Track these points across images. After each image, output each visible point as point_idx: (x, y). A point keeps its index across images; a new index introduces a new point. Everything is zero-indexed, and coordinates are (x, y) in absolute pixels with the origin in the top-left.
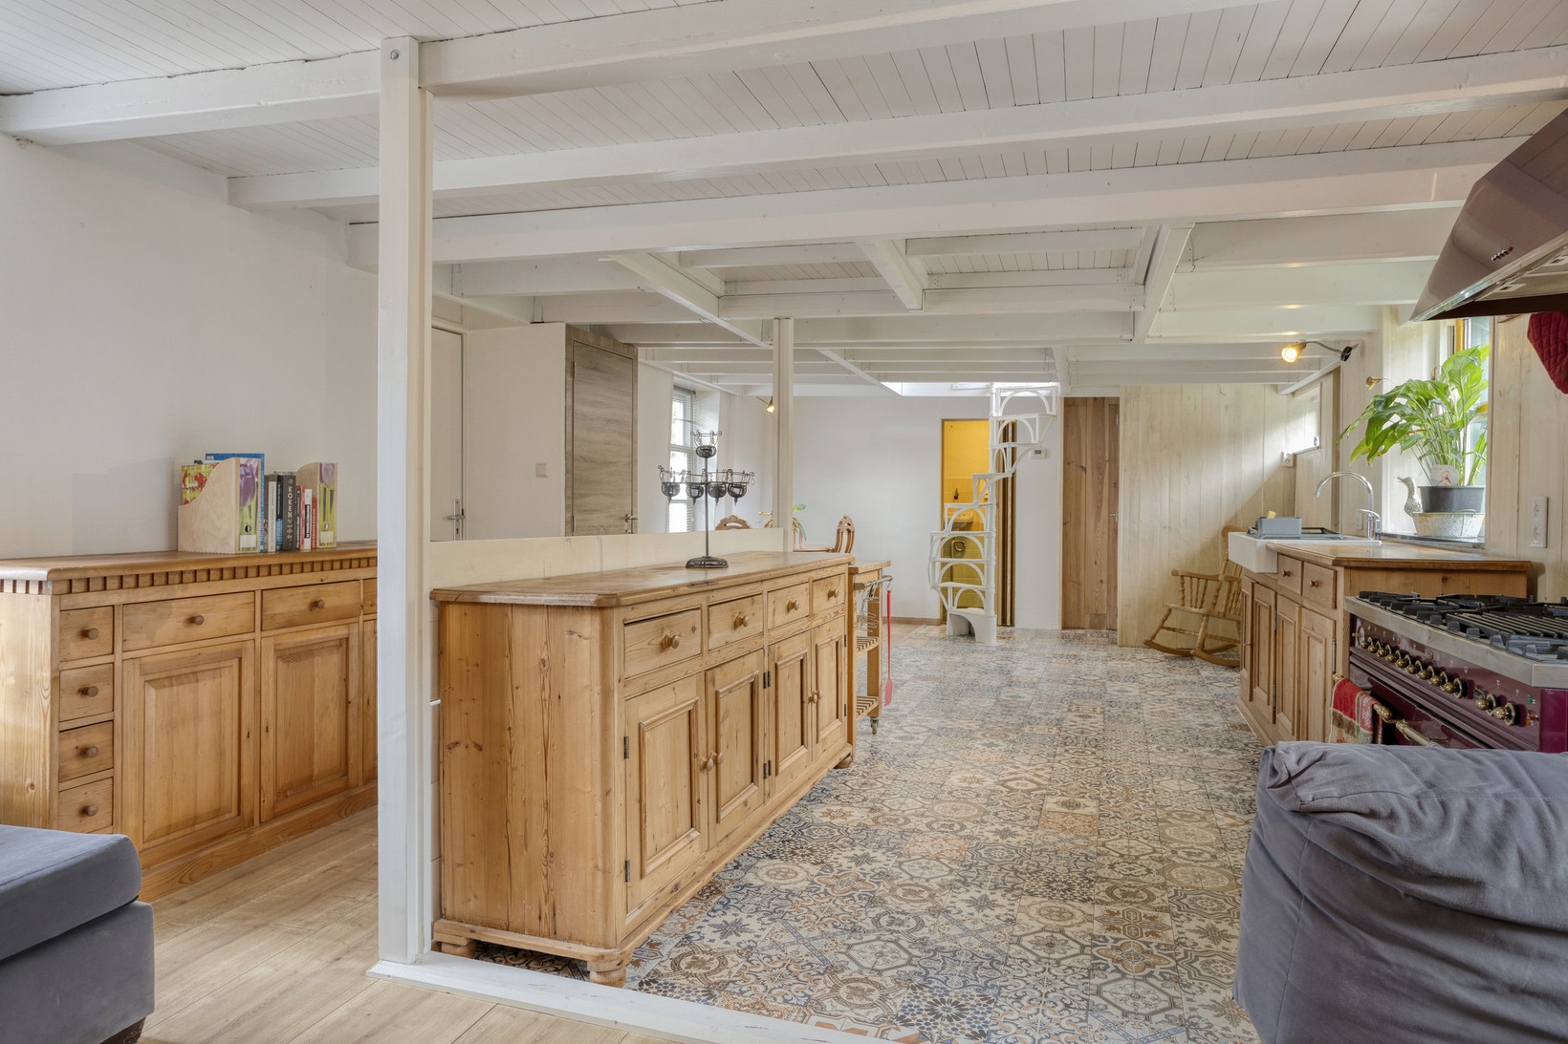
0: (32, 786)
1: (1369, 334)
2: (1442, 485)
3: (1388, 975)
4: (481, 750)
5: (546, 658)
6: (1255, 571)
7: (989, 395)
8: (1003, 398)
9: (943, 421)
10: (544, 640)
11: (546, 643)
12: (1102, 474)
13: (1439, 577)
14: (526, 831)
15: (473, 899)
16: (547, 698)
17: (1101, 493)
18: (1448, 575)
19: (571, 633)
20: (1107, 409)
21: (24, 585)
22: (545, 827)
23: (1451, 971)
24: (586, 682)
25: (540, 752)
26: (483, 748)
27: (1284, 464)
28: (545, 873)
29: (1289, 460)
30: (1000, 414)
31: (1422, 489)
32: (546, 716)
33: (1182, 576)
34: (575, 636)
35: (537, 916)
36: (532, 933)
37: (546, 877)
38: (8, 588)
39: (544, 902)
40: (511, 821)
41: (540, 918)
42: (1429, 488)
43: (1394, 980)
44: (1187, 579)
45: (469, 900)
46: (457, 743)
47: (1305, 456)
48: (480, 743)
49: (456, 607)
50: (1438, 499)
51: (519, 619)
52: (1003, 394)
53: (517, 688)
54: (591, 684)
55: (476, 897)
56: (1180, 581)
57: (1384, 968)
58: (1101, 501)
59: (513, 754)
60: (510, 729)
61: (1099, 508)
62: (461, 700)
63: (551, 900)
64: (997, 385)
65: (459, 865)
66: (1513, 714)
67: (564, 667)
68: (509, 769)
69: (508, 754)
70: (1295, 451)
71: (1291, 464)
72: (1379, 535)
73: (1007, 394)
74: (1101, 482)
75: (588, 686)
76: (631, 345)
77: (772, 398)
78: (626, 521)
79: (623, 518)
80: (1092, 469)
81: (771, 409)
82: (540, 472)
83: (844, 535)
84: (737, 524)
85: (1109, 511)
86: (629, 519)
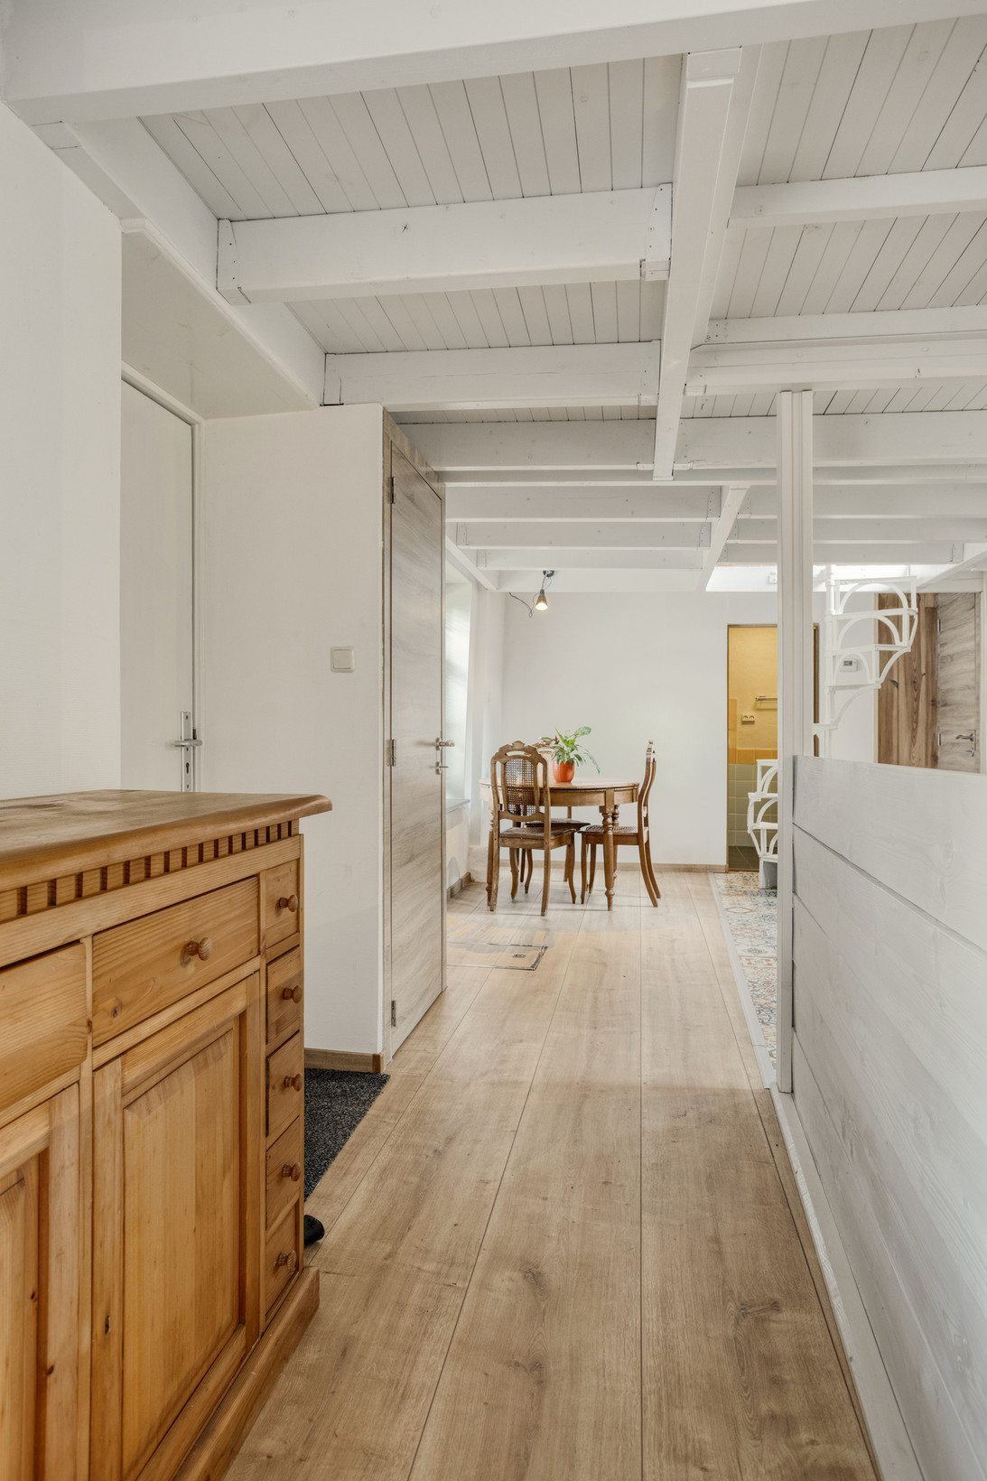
8: (843, 594)
9: (729, 626)
12: (917, 689)
17: (916, 712)
20: (923, 613)
30: (841, 612)
52: (843, 588)
58: (916, 722)
61: (914, 730)
73: (850, 586)
74: (917, 699)
76: (440, 476)
77: (542, 592)
78: (437, 748)
79: (432, 745)
80: (906, 684)
81: (542, 607)
82: (340, 663)
83: (651, 767)
84: (522, 753)
85: (927, 734)
86: (440, 745)
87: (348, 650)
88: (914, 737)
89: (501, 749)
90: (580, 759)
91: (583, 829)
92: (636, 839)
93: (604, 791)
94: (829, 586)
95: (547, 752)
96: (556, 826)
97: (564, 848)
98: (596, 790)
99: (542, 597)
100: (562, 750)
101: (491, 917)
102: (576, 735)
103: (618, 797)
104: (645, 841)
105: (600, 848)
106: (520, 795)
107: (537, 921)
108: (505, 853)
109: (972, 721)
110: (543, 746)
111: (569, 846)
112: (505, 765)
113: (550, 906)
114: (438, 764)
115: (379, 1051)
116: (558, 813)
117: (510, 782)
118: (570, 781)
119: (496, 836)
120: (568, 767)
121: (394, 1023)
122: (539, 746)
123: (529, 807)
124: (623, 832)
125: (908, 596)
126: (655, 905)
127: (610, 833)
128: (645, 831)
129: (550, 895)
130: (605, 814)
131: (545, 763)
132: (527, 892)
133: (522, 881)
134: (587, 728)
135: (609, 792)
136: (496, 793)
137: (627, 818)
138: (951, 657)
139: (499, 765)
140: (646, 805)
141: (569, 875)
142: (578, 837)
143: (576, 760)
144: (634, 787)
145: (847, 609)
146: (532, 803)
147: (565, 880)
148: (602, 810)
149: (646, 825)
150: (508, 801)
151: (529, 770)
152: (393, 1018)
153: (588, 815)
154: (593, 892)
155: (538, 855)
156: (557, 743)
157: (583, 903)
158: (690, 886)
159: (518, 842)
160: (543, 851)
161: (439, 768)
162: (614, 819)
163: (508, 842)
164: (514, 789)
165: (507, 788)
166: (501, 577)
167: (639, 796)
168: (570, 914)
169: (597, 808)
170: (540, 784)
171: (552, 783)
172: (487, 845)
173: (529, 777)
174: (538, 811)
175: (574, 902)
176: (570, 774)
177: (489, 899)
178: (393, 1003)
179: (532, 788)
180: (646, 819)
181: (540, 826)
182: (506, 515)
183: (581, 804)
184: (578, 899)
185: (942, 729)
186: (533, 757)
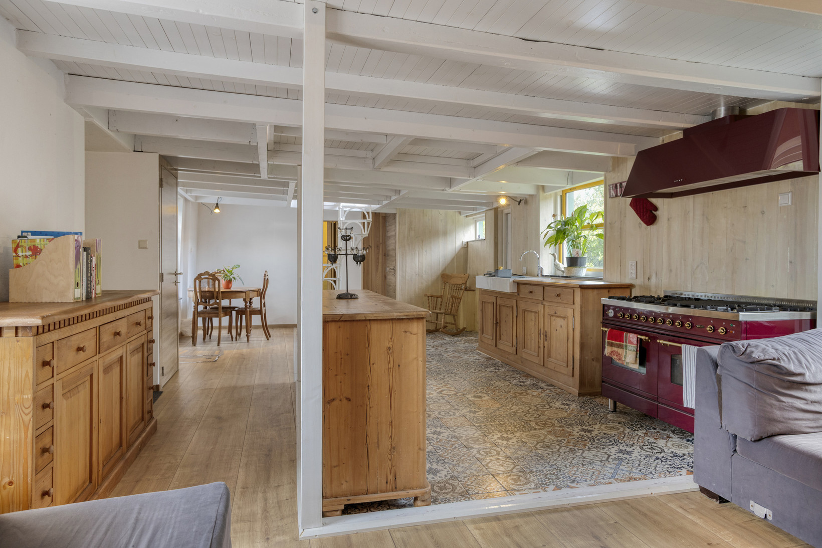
0: (11, 483)
1: (531, 196)
2: (576, 256)
3: (785, 406)
4: (350, 400)
5: (391, 346)
6: (509, 291)
7: (337, 209)
8: (345, 211)
10: (390, 336)
11: (391, 338)
12: (379, 249)
13: (607, 290)
14: (378, 439)
15: (344, 483)
16: (392, 367)
17: (378, 258)
18: (610, 290)
19: (406, 332)
20: (381, 218)
21: (14, 330)
22: (390, 435)
23: (799, 400)
24: (415, 356)
25: (388, 396)
26: (351, 400)
27: (463, 246)
28: (390, 458)
29: (465, 244)
30: (344, 219)
31: (567, 258)
32: (391, 377)
33: (428, 297)
34: (408, 334)
35: (385, 481)
36: (382, 492)
37: (391, 460)
38: (6, 333)
39: (389, 473)
40: (369, 436)
41: (387, 483)
42: (570, 257)
43: (787, 407)
44: (430, 298)
45: (342, 484)
46: (334, 399)
47: (472, 243)
48: (349, 396)
49: (334, 324)
50: (574, 262)
51: (375, 328)
52: (345, 209)
53: (373, 364)
54: (417, 357)
55: (346, 481)
56: (427, 299)
57: (784, 404)
58: (378, 262)
59: (370, 400)
60: (368, 386)
61: (378, 266)
62: (336, 375)
63: (393, 471)
64: (342, 204)
65: (335, 467)
66: (725, 330)
67: (402, 350)
68: (368, 408)
69: (368, 400)
70: (468, 240)
71: (466, 246)
72: (543, 276)
73: (347, 209)
74: (378, 253)
75: (415, 358)
76: (177, 170)
77: (217, 204)
78: (176, 275)
79: (174, 274)
80: (374, 247)
81: (217, 211)
82: (142, 245)
83: (266, 282)
84: (207, 276)
85: (382, 267)
86: (176, 274)
87: (146, 241)
88: (377, 269)
89: (199, 275)
90: (235, 279)
91: (236, 309)
92: (260, 312)
93: (245, 292)
94: (339, 208)
95: (220, 276)
96: (224, 308)
97: (228, 317)
98: (241, 292)
99: (217, 206)
100: (227, 275)
101: (194, 348)
102: (233, 268)
103: (251, 295)
104: (263, 313)
105: (244, 316)
106: (208, 294)
107: (216, 347)
108: (200, 320)
109: (394, 262)
110: (218, 273)
111: (230, 316)
112: (200, 282)
113: (221, 342)
114: (176, 282)
115: (158, 384)
116: (225, 303)
117: (202, 289)
118: (230, 288)
119: (196, 313)
120: (229, 282)
121: (163, 375)
122: (216, 273)
123: (211, 301)
124: (254, 310)
125: (368, 213)
126: (268, 339)
127: (248, 310)
128: (263, 309)
129: (221, 339)
130: (246, 302)
131: (219, 281)
132: (210, 338)
133: (208, 334)
134: (238, 265)
135: (247, 292)
136: (196, 294)
137: (256, 303)
138: (389, 237)
139: (197, 281)
140: (264, 298)
141: (230, 331)
142: (234, 313)
143: (233, 279)
144: (259, 290)
145: (346, 218)
146: (213, 298)
147: (228, 333)
148: (245, 300)
149: (264, 306)
150: (202, 297)
151: (211, 284)
152: (163, 373)
153: (238, 303)
154: (241, 337)
155: (216, 321)
156: (224, 272)
157: (236, 340)
158: (285, 333)
159: (207, 315)
160: (218, 318)
161: (176, 283)
162: (250, 304)
163: (202, 315)
164: (205, 292)
165: (201, 292)
166: (197, 198)
167: (261, 294)
168: (231, 345)
169: (242, 299)
170: (217, 290)
171: (222, 289)
172: (192, 317)
173: (211, 286)
174: (216, 301)
175: (232, 341)
176: (230, 285)
177: (193, 341)
178: (163, 368)
179: (213, 292)
180: (264, 304)
181: (217, 308)
182: (203, 181)
183: (235, 298)
184: (234, 339)
185: (387, 265)
186: (213, 278)
